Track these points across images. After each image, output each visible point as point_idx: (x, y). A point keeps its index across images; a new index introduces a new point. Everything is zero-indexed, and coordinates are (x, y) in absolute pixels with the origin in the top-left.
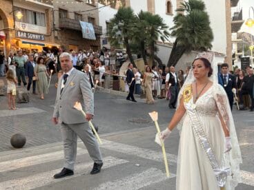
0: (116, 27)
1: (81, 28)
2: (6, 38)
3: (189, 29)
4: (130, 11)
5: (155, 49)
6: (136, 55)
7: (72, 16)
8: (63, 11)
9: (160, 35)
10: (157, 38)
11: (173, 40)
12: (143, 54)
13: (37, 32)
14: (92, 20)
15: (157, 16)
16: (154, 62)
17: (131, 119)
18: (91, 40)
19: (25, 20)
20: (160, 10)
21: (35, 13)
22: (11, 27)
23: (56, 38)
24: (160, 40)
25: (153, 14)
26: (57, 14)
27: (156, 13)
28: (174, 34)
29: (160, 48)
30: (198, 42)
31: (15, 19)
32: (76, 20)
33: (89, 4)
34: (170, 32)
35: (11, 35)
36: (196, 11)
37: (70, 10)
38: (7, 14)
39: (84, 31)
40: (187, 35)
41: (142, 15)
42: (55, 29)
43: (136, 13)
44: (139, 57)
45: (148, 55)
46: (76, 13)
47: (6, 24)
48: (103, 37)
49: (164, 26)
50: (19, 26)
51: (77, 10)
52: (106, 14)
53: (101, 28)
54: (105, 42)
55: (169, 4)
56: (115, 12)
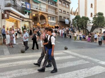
0: (75, 21)
1: (65, 21)
2: (46, 24)
3: (97, 21)
4: (79, 16)
5: (86, 27)
6: (80, 29)
7: (63, 18)
8: (60, 17)
9: (88, 23)
10: (87, 24)
11: (92, 24)
12: (83, 28)
13: (54, 22)
14: (68, 19)
15: (88, 17)
16: (86, 31)
17: (78, 46)
18: (68, 24)
19: (50, 19)
20: (89, 16)
21: (53, 17)
22: (47, 21)
23: (58, 24)
24: (88, 24)
25: (86, 17)
26: (59, 17)
27: (87, 17)
28: (92, 23)
29: (88, 26)
30: (101, 25)
31: (48, 19)
32: (64, 19)
33: (68, 15)
34: (91, 22)
35: (47, 23)
36: (100, 16)
37: (62, 16)
38: (46, 18)
39: (66, 22)
40: (97, 23)
41: (83, 17)
42: (58, 22)
43: (81, 17)
44: (81, 29)
45: (84, 29)
46: (64, 17)
47: (46, 20)
48: (71, 23)
49: (89, 20)
50: (49, 21)
51: (64, 16)
52: (72, 17)
53: (71, 21)
54: (71, 25)
55: (92, 14)
56: (75, 16)
